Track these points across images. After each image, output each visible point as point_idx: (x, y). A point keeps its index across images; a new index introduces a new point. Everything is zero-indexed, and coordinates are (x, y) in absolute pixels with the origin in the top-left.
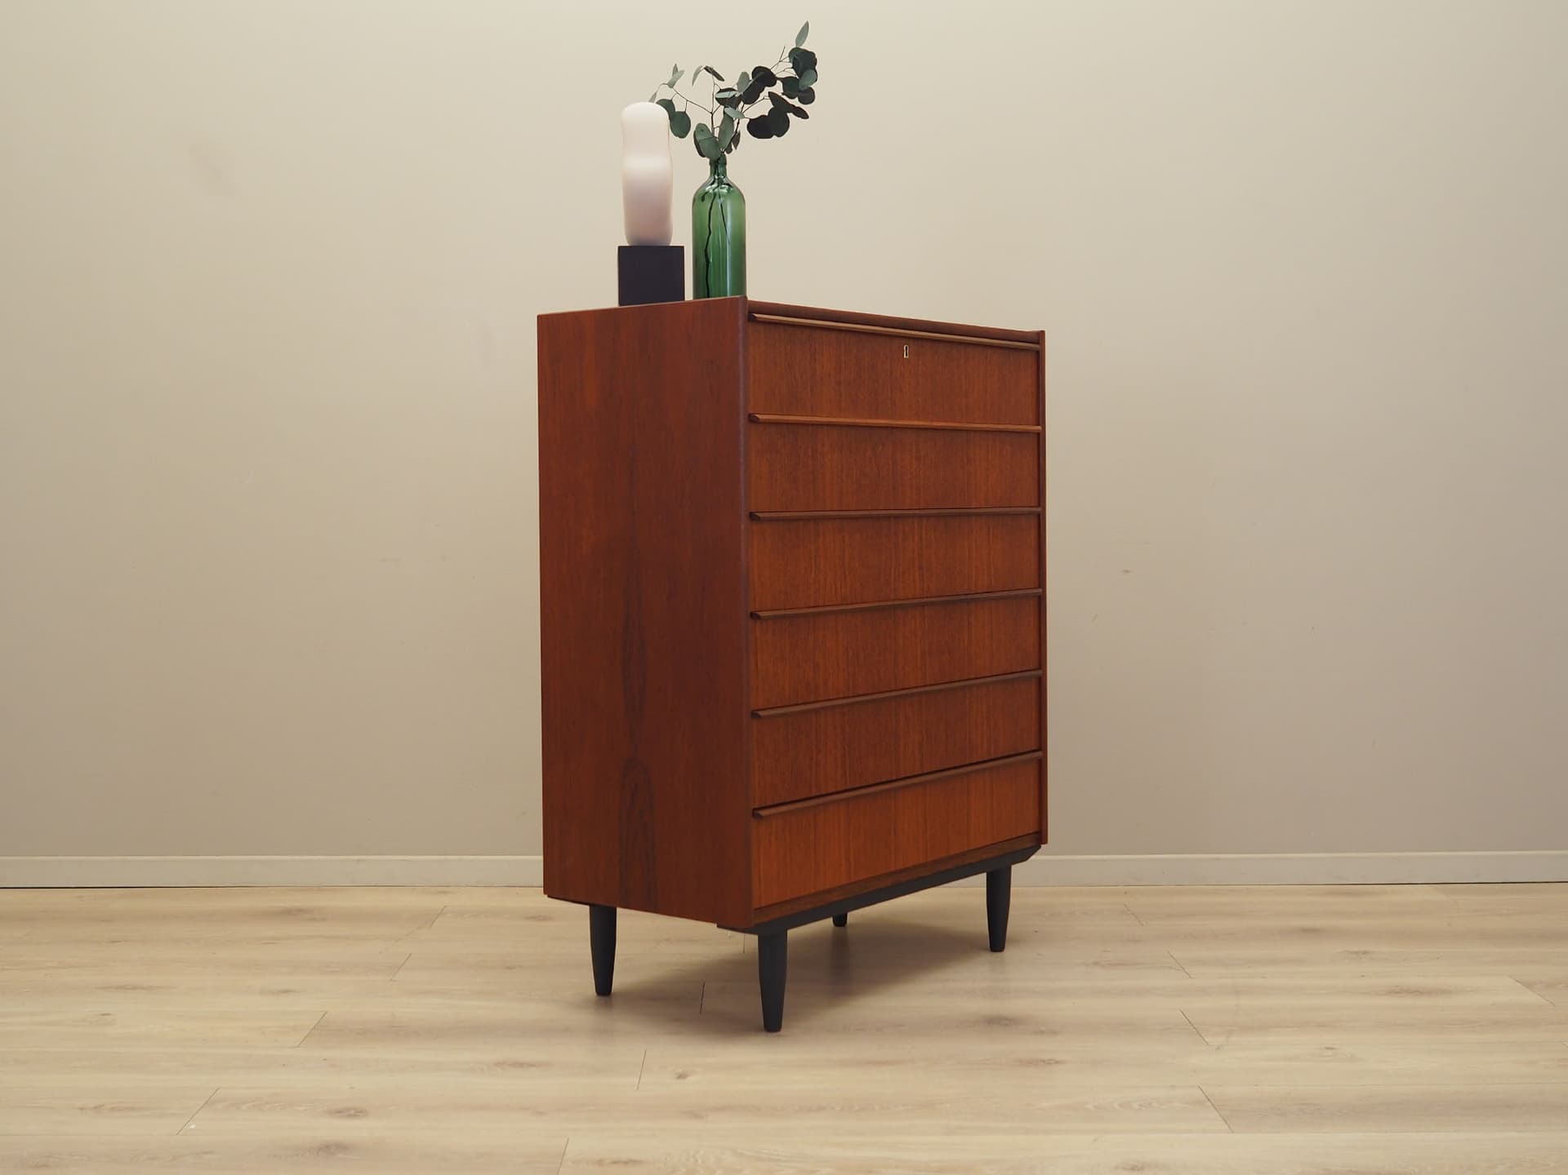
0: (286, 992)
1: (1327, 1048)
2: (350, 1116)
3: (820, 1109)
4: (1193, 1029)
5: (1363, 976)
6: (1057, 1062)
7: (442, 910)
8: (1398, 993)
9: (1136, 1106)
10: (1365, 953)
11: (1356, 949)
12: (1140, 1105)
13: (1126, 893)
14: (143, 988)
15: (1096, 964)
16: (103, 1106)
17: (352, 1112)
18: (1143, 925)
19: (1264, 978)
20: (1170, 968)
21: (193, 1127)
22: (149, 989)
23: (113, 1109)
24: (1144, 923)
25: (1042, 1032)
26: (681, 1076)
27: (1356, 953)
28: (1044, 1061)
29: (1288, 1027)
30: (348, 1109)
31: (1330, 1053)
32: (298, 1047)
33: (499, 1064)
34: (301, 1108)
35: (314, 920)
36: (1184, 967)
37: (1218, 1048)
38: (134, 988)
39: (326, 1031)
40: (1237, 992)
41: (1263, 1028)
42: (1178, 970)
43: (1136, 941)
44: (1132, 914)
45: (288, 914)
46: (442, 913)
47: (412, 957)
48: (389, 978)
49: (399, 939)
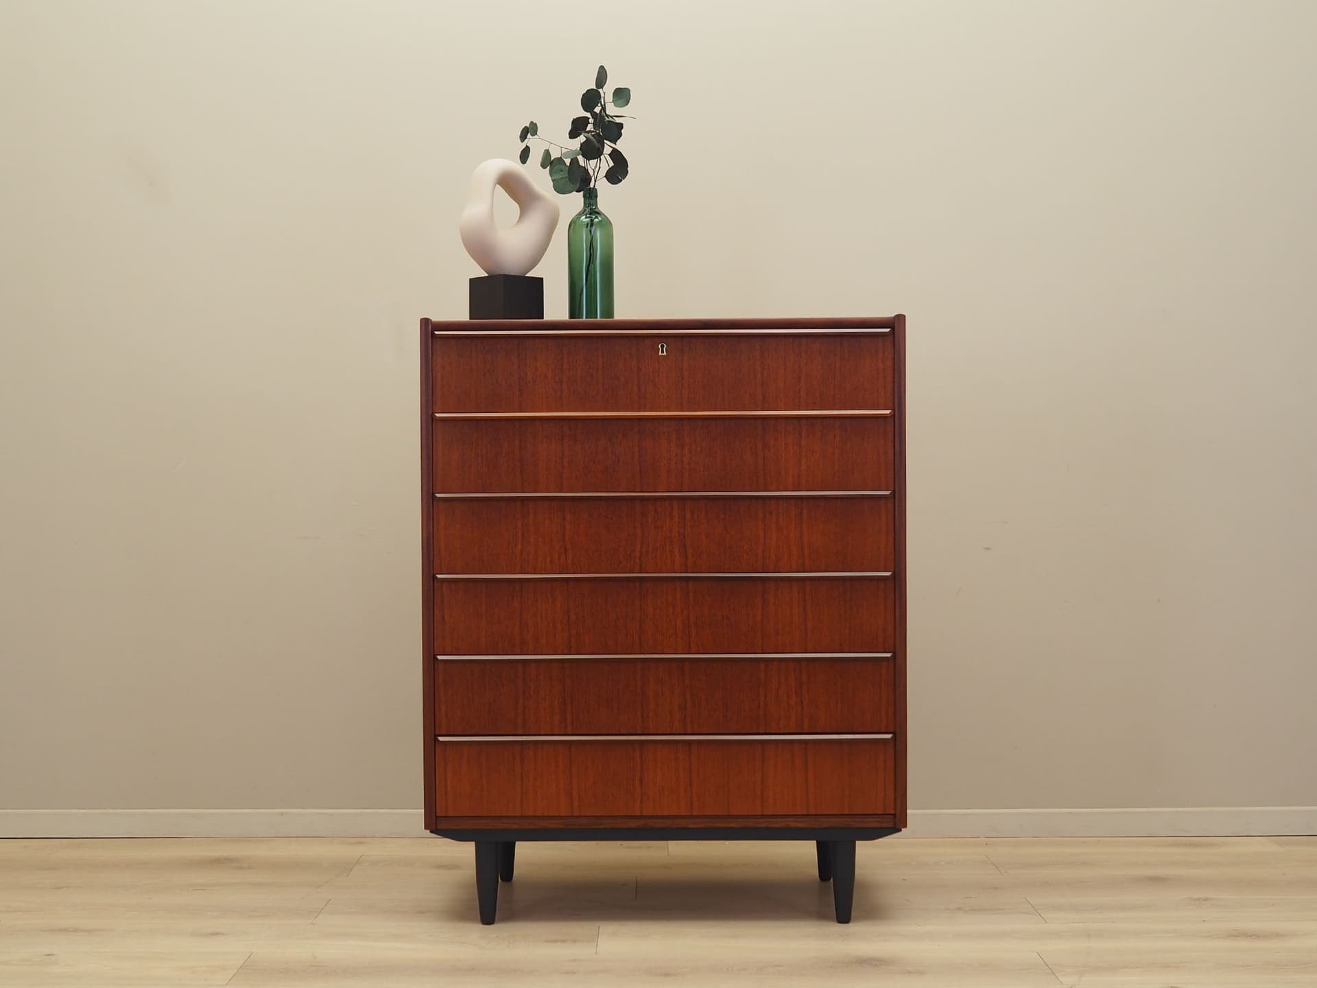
0: (216, 934)
4: (1048, 969)
5: (1204, 921)
7: (358, 860)
8: (1237, 936)
10: (1206, 899)
11: (1195, 896)
13: (987, 844)
14: (82, 931)
15: (959, 909)
18: (1002, 874)
19: (1113, 922)
20: (1027, 913)
22: (89, 931)
24: (1002, 872)
25: (910, 973)
27: (1198, 899)
29: (1137, 968)
32: (227, 984)
35: (241, 868)
36: (1040, 912)
38: (76, 930)
39: (252, 970)
40: (1089, 935)
41: (1113, 969)
42: (1035, 915)
43: (996, 888)
44: (992, 863)
45: (218, 862)
46: (358, 862)
47: (331, 902)
48: (310, 921)
49: (320, 886)
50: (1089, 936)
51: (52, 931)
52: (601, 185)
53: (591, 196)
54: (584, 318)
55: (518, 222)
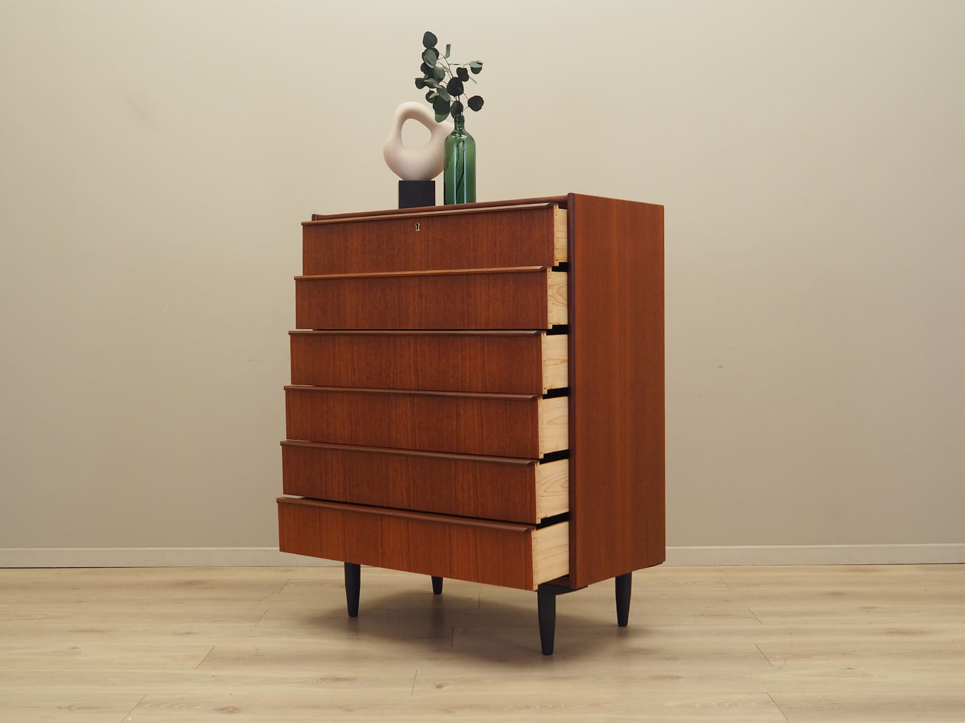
0: (188, 633)
1: (849, 668)
2: (229, 712)
3: (527, 707)
4: (763, 656)
5: (871, 623)
6: (677, 677)
7: (287, 581)
8: (893, 633)
9: (727, 705)
10: (872, 608)
11: (866, 606)
12: (730, 705)
13: (720, 570)
14: (98, 631)
15: (702, 615)
16: (72, 706)
17: (231, 709)
19: (808, 624)
20: (749, 618)
21: (130, 719)
22: (102, 632)
23: (79, 708)
24: (731, 589)
25: (668, 659)
26: (439, 687)
27: (866, 608)
28: (669, 677)
29: (823, 655)
30: (229, 708)
31: (850, 671)
32: (197, 668)
33: (323, 679)
34: (197, 707)
35: (207, 588)
36: (757, 617)
37: (779, 669)
38: (93, 631)
39: (214, 658)
41: (808, 656)
42: (754, 619)
43: (727, 601)
44: (724, 583)
45: (190, 584)
46: (287, 583)
47: (268, 611)
48: (254, 625)
49: (260, 600)
50: (791, 633)
51: (77, 631)
52: (467, 112)
53: (459, 121)
54: (455, 204)
55: (431, 139)
